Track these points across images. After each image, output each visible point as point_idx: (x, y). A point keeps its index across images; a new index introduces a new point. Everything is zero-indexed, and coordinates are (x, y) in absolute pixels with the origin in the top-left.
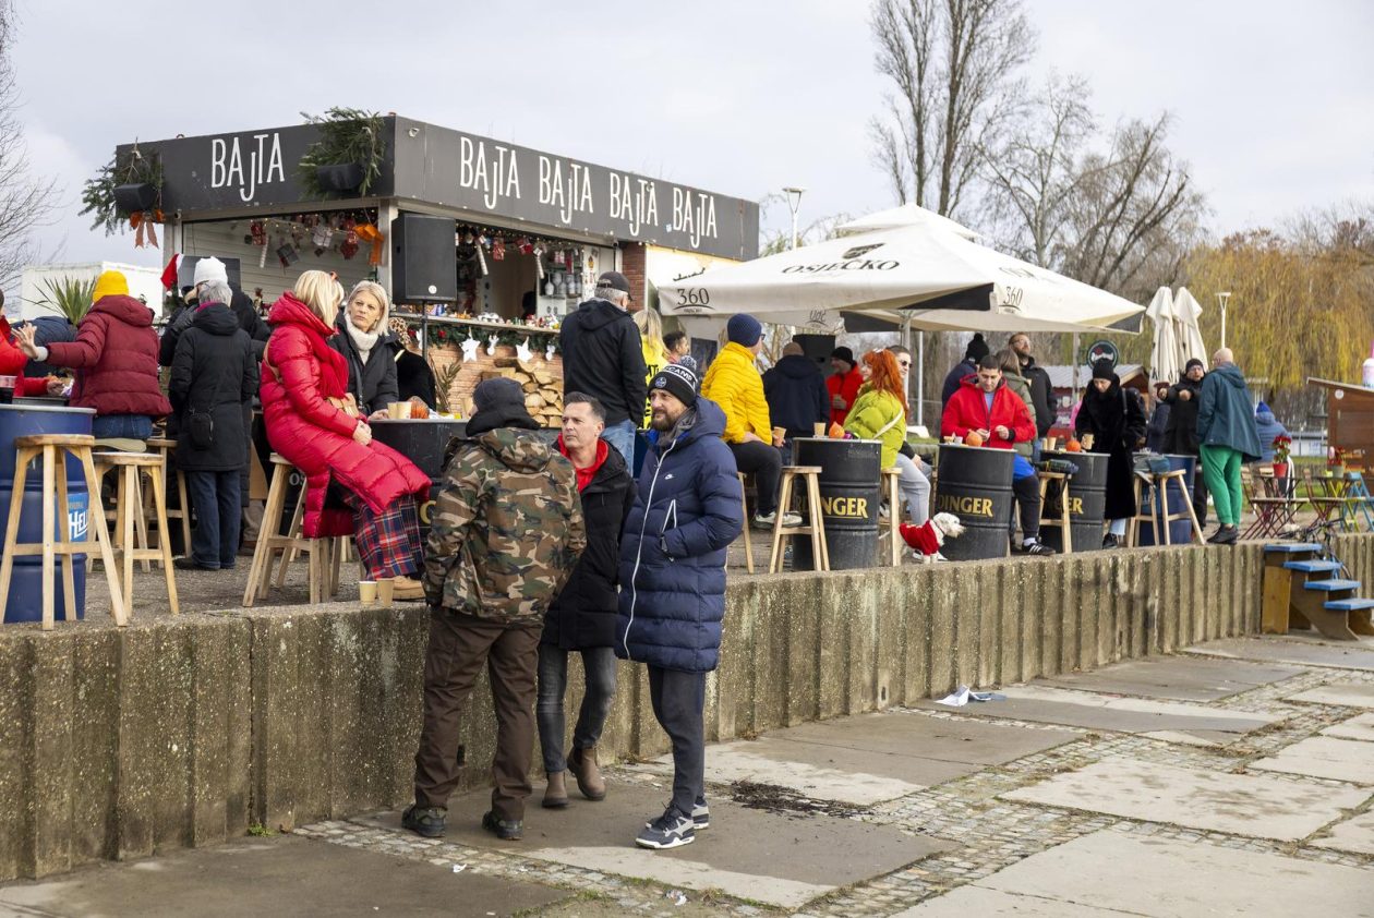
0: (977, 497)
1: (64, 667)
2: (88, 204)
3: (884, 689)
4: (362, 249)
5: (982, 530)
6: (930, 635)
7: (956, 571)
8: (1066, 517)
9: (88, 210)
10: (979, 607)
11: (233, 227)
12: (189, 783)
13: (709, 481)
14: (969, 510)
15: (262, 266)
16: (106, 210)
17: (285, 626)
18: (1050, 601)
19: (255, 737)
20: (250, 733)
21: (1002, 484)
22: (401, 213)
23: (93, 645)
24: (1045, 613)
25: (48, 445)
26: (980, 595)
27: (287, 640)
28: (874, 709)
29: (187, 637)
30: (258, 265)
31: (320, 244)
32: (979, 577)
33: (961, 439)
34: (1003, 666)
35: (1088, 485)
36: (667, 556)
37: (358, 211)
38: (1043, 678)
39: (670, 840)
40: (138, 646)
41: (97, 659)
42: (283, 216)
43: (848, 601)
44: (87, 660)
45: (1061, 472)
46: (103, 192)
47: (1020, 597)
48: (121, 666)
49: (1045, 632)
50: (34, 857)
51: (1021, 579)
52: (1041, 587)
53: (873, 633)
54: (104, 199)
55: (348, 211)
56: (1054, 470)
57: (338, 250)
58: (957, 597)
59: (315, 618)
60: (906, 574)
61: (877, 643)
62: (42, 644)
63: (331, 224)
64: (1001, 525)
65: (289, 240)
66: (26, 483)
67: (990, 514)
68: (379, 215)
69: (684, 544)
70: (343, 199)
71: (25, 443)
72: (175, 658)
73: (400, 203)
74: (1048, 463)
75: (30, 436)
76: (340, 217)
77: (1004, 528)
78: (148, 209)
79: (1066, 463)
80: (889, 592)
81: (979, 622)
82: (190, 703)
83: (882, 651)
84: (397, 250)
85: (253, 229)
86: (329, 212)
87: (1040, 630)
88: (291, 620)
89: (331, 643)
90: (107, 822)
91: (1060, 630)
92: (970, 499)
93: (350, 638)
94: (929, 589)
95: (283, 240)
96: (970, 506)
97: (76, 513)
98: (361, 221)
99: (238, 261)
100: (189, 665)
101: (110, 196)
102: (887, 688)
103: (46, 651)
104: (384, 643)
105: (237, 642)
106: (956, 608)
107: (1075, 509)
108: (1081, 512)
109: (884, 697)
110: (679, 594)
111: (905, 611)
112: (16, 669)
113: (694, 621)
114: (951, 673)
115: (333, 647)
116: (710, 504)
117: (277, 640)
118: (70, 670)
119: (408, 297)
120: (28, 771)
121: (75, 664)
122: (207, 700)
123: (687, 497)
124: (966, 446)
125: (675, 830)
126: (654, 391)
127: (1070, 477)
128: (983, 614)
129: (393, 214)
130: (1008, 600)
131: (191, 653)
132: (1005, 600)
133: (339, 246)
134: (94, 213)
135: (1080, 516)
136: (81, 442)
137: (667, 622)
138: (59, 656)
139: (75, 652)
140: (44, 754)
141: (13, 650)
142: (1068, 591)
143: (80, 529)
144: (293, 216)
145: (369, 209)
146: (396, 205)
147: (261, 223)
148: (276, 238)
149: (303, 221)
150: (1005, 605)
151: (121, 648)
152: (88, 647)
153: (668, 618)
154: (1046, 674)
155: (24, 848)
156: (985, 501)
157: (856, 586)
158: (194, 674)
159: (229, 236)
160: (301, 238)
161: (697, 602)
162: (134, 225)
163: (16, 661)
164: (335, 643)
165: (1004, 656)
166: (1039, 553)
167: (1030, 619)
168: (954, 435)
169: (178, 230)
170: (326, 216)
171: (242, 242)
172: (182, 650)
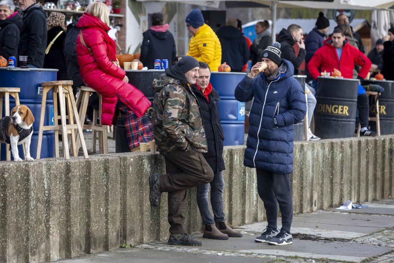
0: (341, 105)
1: (77, 174)
3: (315, 201)
5: (343, 122)
6: (332, 175)
7: (342, 143)
8: (378, 116)
10: (351, 161)
12: (106, 224)
13: (294, 95)
14: (337, 112)
17: (131, 160)
18: (379, 160)
19: (122, 206)
20: (120, 205)
21: (353, 98)
23: (82, 166)
24: (377, 166)
26: (351, 155)
27: (132, 166)
28: (312, 211)
32: (351, 146)
33: (329, 74)
34: (361, 193)
35: (389, 98)
36: (276, 126)
38: (376, 200)
39: (282, 242)
41: (83, 171)
43: (302, 157)
45: (376, 91)
47: (367, 157)
48: (91, 175)
49: (377, 176)
50: (70, 250)
51: (367, 148)
52: (375, 152)
53: (311, 173)
56: (372, 90)
58: (343, 156)
59: (137, 157)
60: (323, 144)
61: (313, 178)
62: (72, 165)
64: (353, 120)
67: (347, 114)
69: (285, 121)
72: (102, 172)
74: (368, 86)
77: (354, 121)
79: (378, 86)
80: (317, 152)
81: (351, 169)
82: (106, 191)
83: (315, 182)
87: (375, 175)
88: (133, 158)
90: (86, 238)
91: (383, 175)
92: (337, 106)
93: (148, 166)
94: (332, 151)
96: (337, 110)
100: (105, 175)
102: (317, 200)
103: (73, 167)
104: (156, 169)
106: (342, 162)
107: (381, 112)
108: (385, 113)
109: (315, 206)
110: (280, 142)
111: (323, 162)
112: (64, 174)
113: (286, 153)
114: (340, 196)
115: (143, 170)
116: (295, 104)
117: (129, 166)
118: (79, 175)
120: (67, 215)
121: (80, 173)
122: (112, 190)
123: (284, 101)
124: (332, 77)
125: (284, 238)
126: (263, 59)
127: (380, 94)
128: (353, 166)
130: (363, 159)
131: (106, 170)
132: (361, 158)
135: (384, 116)
137: (275, 154)
138: (76, 170)
139: (79, 168)
140: (73, 209)
142: (387, 155)
150: (361, 161)
151: (91, 167)
153: (276, 152)
154: (378, 198)
155: (67, 246)
156: (345, 107)
157: (305, 149)
158: (108, 179)
161: (287, 145)
163: (64, 171)
164: (144, 168)
165: (361, 187)
166: (370, 135)
167: (371, 168)
168: (325, 71)
172: (104, 169)
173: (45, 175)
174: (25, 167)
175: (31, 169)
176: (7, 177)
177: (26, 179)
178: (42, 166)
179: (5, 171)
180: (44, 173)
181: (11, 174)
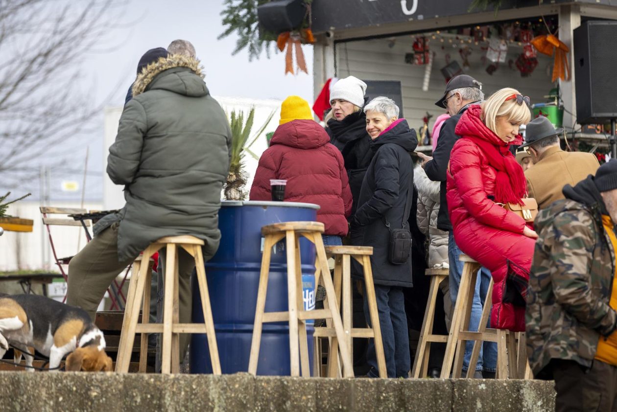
1: (309, 405)
2: (228, 26)
4: (541, 63)
9: (228, 32)
11: (392, 45)
15: (425, 88)
16: (248, 33)
17: (480, 387)
22: (584, 20)
23: (329, 390)
25: (290, 230)
27: (482, 400)
29: (400, 390)
30: (421, 88)
31: (494, 60)
37: (535, 20)
40: (363, 393)
41: (333, 402)
42: (449, 29)
44: (326, 402)
46: (243, 12)
48: (351, 409)
54: (245, 20)
55: (524, 21)
57: (514, 65)
59: (505, 384)
62: (293, 385)
63: (505, 35)
65: (456, 57)
66: (271, 265)
68: (559, 25)
70: (518, 7)
71: (271, 230)
72: (392, 407)
73: (582, 9)
75: (276, 224)
76: (515, 27)
78: (297, 28)
84: (581, 62)
85: (415, 45)
86: (502, 23)
88: (485, 382)
89: (519, 406)
93: (535, 404)
95: (448, 56)
97: (307, 291)
98: (539, 32)
99: (399, 83)
101: (253, 16)
103: (296, 390)
105: (441, 398)
112: (274, 404)
115: (521, 410)
117: (474, 399)
118: (313, 408)
119: (594, 115)
121: (317, 404)
129: (575, 22)
131: (405, 404)
133: (515, 60)
134: (235, 36)
136: (315, 228)
138: (306, 395)
139: (317, 394)
141: (272, 389)
143: (310, 305)
144: (460, 29)
145: (547, 18)
146: (577, 11)
147: (424, 38)
148: (441, 56)
149: (472, 34)
152: (326, 392)
159: (388, 56)
160: (470, 53)
162: (281, 47)
163: (274, 398)
169: (330, 50)
170: (499, 28)
171: (401, 61)
172: (399, 401)
173: (216, 401)
174: (155, 381)
175: (167, 386)
176: (95, 396)
177: (156, 404)
178: (206, 382)
179: (92, 385)
180: (213, 398)
181: (107, 391)
